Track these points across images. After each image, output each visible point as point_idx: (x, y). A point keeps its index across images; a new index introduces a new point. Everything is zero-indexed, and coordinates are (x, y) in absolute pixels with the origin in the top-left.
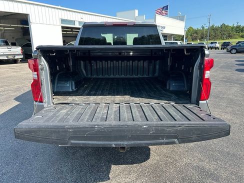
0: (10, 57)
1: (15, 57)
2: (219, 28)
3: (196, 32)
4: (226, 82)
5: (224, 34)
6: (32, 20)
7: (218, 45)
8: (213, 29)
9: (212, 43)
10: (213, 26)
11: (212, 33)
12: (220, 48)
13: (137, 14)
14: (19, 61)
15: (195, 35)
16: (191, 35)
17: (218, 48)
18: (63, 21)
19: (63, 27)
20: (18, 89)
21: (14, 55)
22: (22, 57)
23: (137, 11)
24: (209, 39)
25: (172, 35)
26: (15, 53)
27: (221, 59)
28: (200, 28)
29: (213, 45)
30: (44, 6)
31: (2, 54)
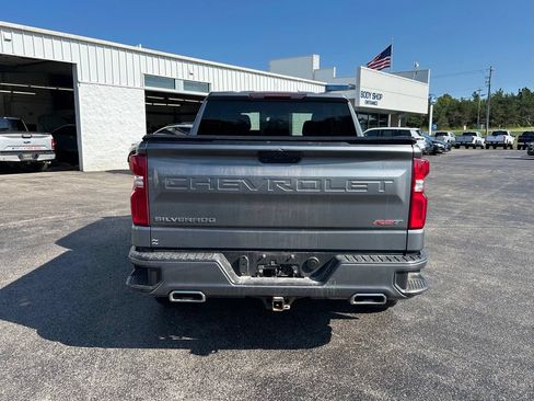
0: (28, 157)
1: (37, 156)
2: (514, 97)
3: (460, 106)
4: (508, 218)
5: (526, 114)
6: (82, 75)
7: (509, 139)
8: (500, 101)
9: (495, 134)
10: (499, 94)
11: (498, 111)
12: (515, 146)
13: (316, 65)
14: (46, 166)
15: (457, 113)
16: (447, 114)
17: (510, 146)
18: (149, 79)
19: (147, 93)
20: (56, 224)
21: (36, 154)
22: (53, 156)
23: (316, 59)
24: (491, 125)
25: (399, 113)
26: (37, 149)
27: (510, 171)
28: (469, 97)
29: (499, 138)
30: (110, 47)
31: (10, 149)
